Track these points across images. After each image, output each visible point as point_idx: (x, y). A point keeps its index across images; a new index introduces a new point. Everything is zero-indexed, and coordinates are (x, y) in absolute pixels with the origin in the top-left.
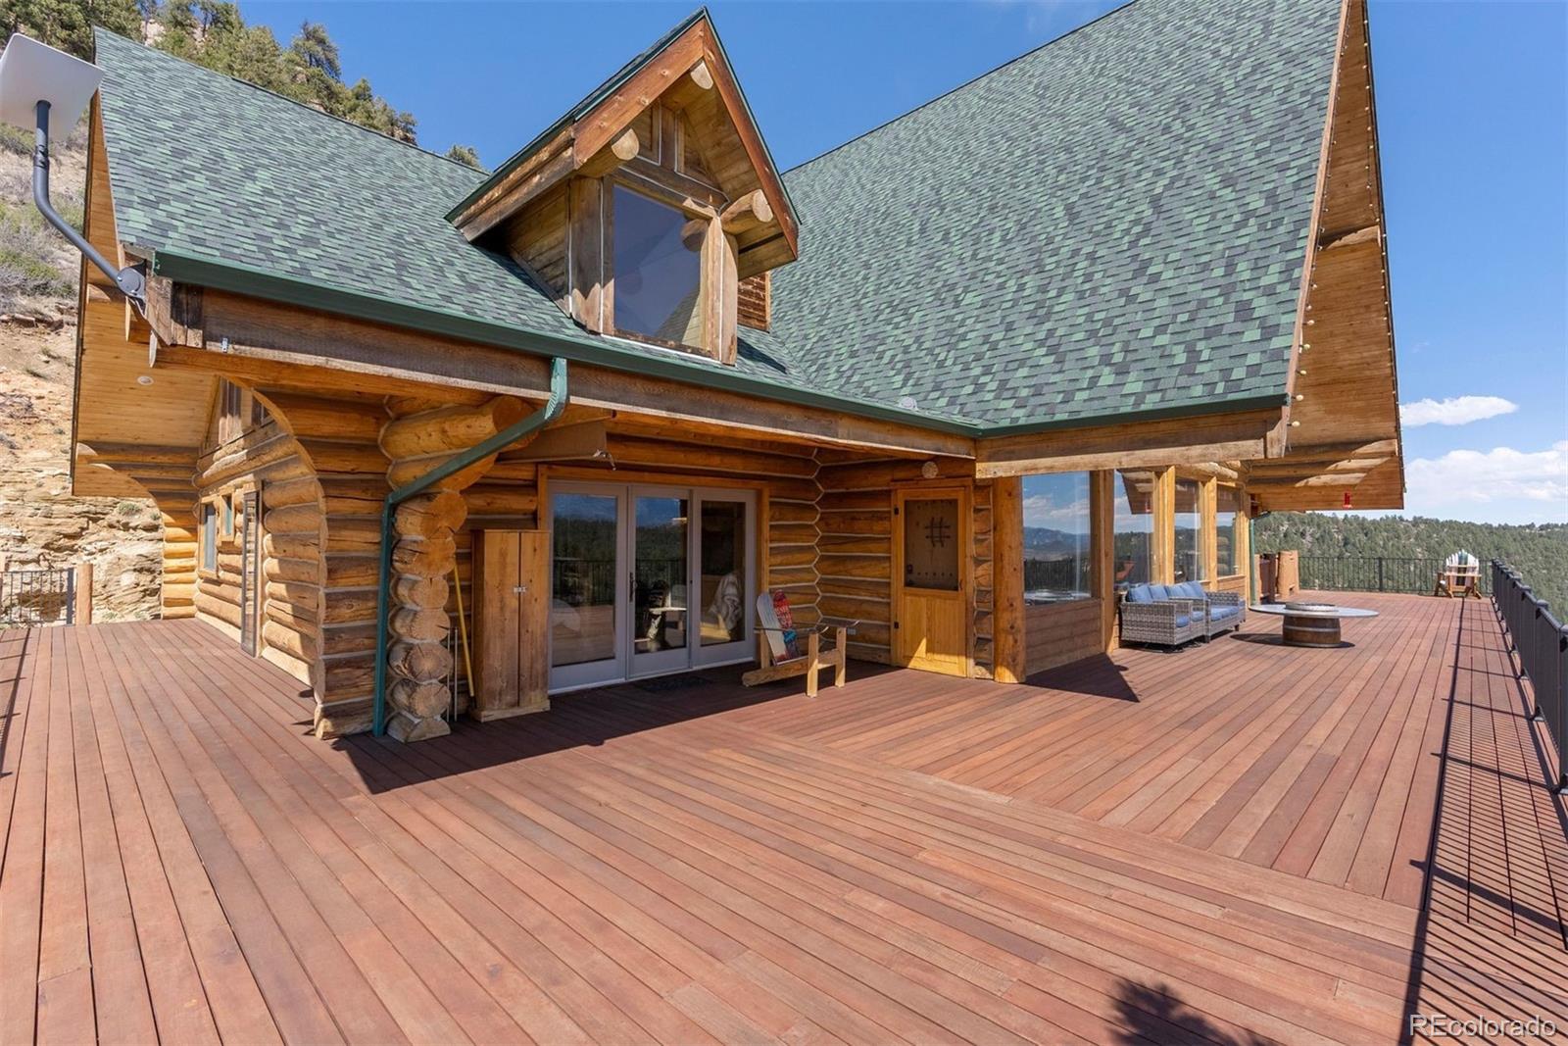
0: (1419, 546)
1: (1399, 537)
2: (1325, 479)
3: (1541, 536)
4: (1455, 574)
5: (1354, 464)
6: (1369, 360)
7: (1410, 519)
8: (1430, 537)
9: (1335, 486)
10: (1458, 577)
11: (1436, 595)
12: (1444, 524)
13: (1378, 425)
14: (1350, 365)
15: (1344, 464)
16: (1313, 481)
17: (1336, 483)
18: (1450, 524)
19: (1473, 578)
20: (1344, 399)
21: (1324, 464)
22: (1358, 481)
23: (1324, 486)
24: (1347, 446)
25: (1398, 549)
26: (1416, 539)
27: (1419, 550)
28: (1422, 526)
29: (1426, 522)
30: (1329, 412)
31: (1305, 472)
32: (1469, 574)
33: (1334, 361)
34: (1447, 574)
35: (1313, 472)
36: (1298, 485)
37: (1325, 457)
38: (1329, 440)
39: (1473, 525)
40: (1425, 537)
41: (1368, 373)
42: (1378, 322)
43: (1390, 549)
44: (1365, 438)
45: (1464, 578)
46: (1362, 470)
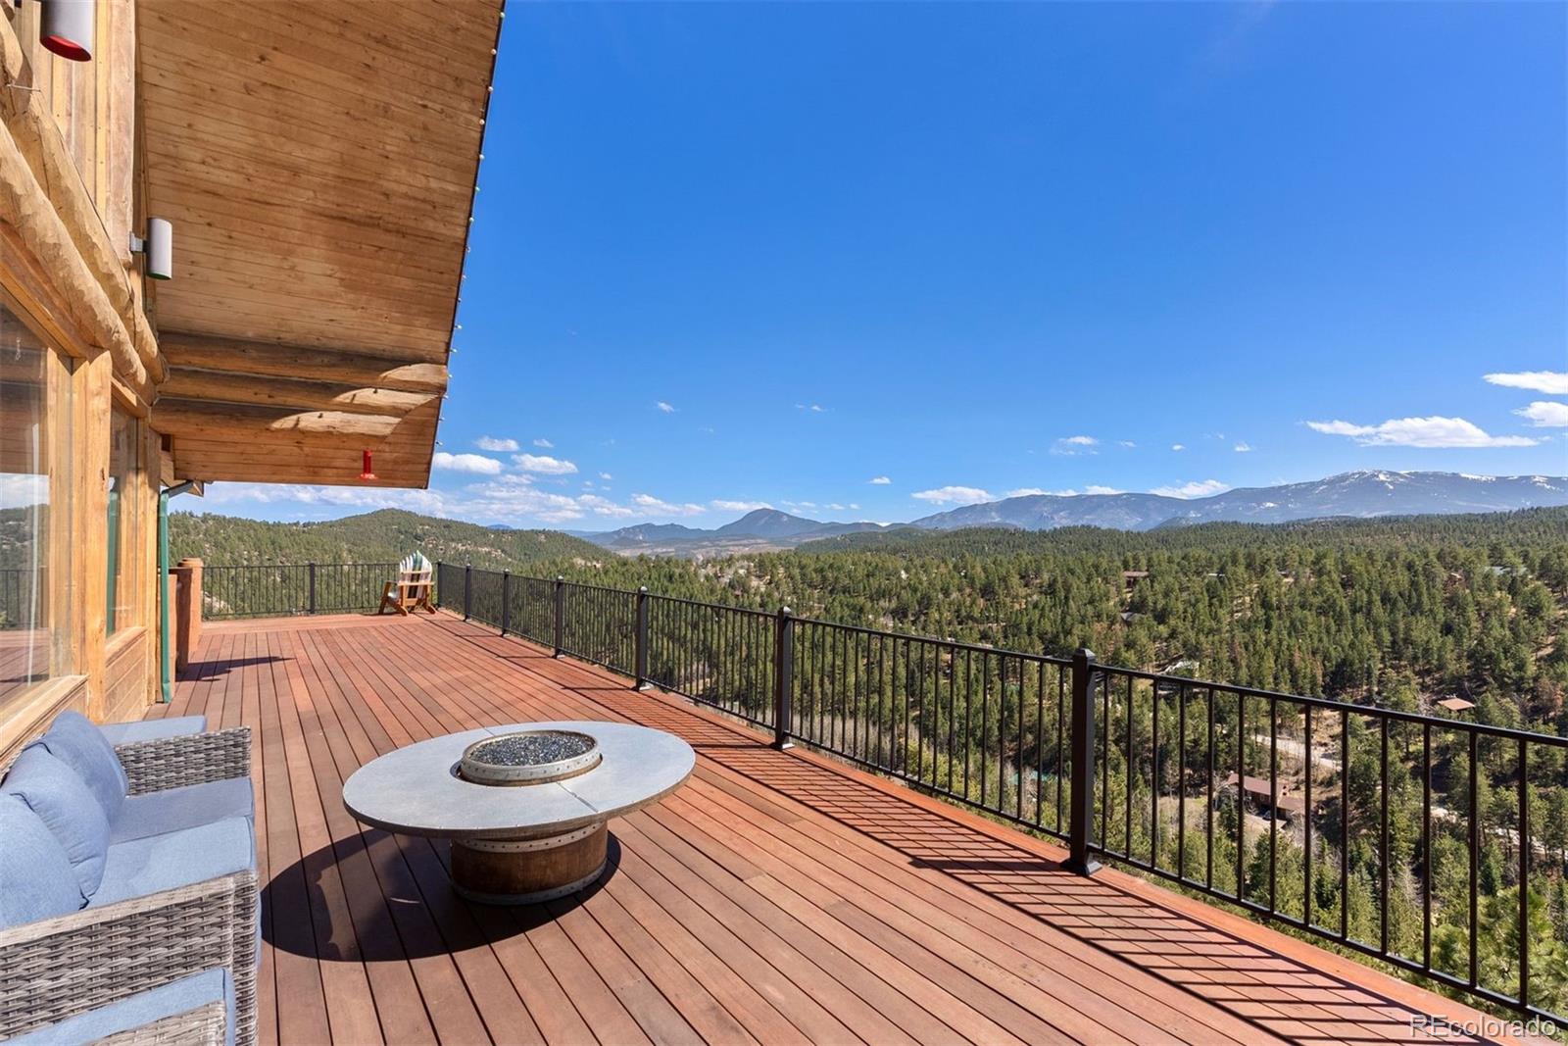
0: (207, 541)
1: (188, 533)
2: (332, 419)
3: (304, 532)
4: (407, 583)
5: (384, 398)
6: (436, 198)
7: (200, 515)
8: (217, 532)
9: (348, 435)
10: (411, 587)
11: (381, 613)
12: (230, 521)
13: (423, 332)
14: (406, 196)
15: (365, 396)
16: (309, 420)
17: (351, 430)
18: (235, 521)
19: (425, 587)
20: (379, 263)
21: (331, 390)
22: (388, 431)
23: (329, 434)
24: (372, 363)
25: (188, 545)
26: (205, 535)
27: (207, 546)
28: (211, 522)
29: (214, 518)
30: (350, 285)
31: (292, 400)
32: (422, 582)
33: (378, 175)
34: (400, 583)
35: (307, 402)
36: (277, 425)
37: (331, 376)
38: (338, 344)
39: (255, 522)
40: (212, 533)
41: (430, 225)
42: (468, 123)
43: (180, 545)
44: (398, 352)
45: (416, 587)
46: (394, 411)
